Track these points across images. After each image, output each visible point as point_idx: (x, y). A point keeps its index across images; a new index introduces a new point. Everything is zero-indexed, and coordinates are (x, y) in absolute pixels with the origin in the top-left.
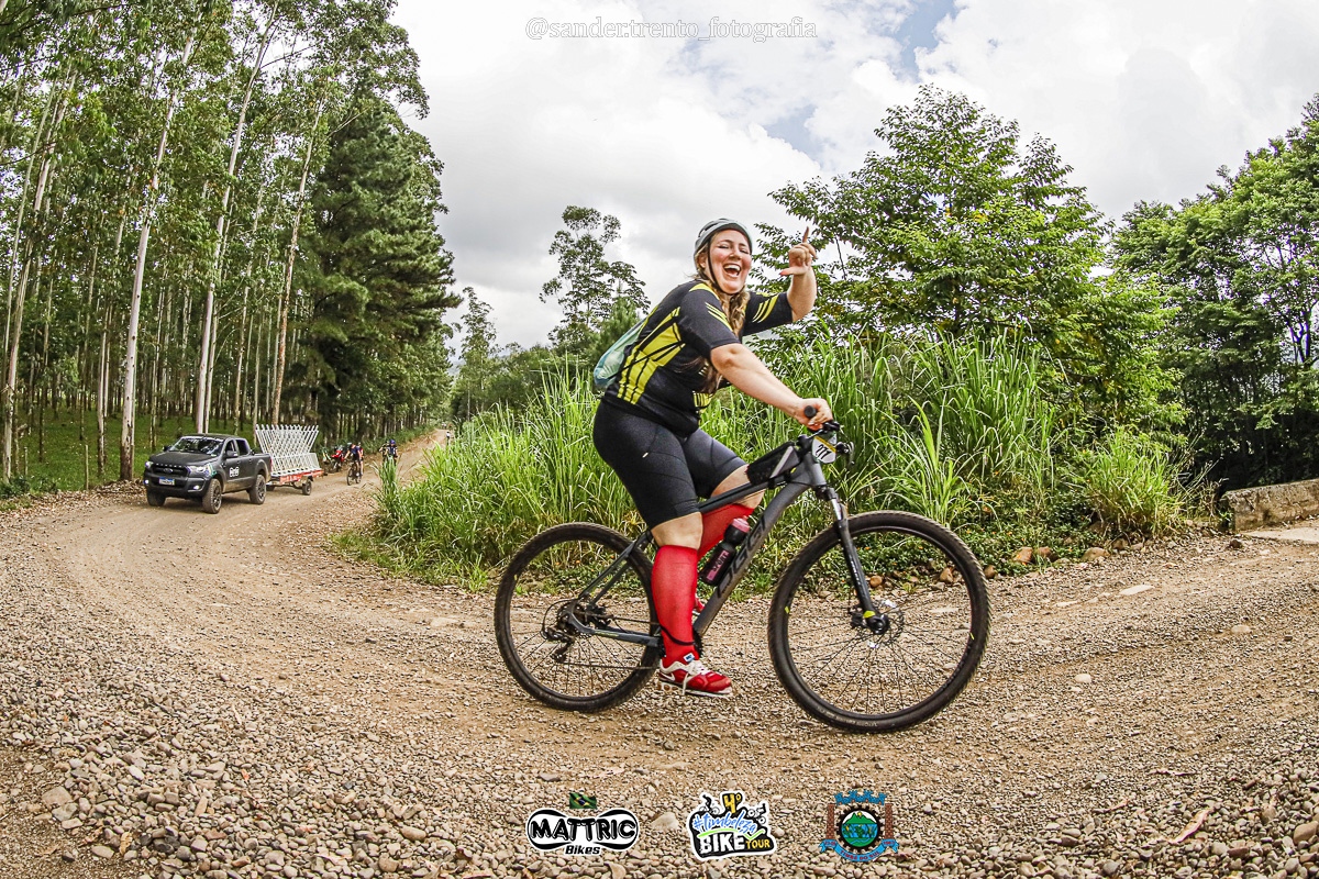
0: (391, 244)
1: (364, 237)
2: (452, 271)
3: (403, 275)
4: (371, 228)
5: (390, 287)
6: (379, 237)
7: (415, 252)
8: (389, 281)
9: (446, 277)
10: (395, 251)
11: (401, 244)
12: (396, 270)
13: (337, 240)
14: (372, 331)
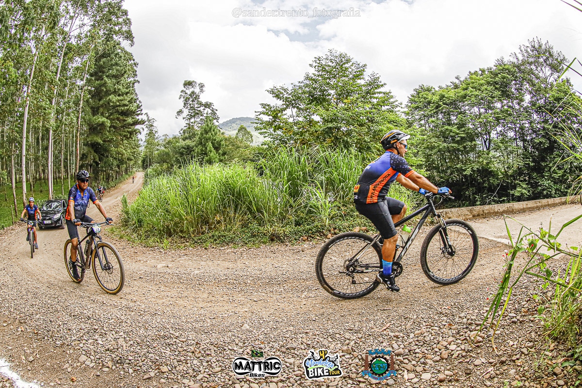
0: (119, 101)
1: (108, 98)
2: (142, 110)
3: (123, 113)
4: (110, 95)
5: (118, 119)
6: (114, 98)
7: (127, 103)
8: (118, 116)
9: (139, 112)
10: (120, 103)
11: (122, 100)
12: (120, 111)
13: (97, 101)
14: (112, 137)
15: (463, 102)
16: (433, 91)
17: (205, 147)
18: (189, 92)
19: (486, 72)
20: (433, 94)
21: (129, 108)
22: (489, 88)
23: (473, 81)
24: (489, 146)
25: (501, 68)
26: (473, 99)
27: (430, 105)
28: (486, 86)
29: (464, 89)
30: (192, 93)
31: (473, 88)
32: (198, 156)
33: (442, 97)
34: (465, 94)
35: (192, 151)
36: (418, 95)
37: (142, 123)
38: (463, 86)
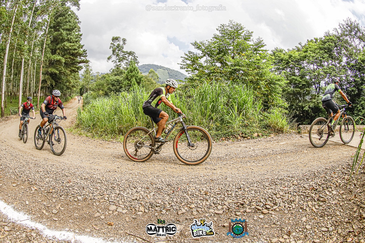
0: (71, 46)
1: (63, 44)
2: (87, 53)
3: (73, 55)
4: (65, 42)
5: (70, 58)
6: (67, 44)
7: (77, 48)
8: (69, 56)
9: (85, 55)
10: (71, 48)
11: (73, 46)
12: (71, 53)
13: (55, 45)
14: (65, 70)
15: (304, 60)
16: (284, 52)
17: (130, 81)
18: (116, 44)
19: (318, 41)
20: (284, 54)
21: (78, 51)
22: (321, 52)
23: (310, 46)
24: (319, 92)
25: (328, 38)
26: (311, 59)
27: (282, 62)
28: (318, 51)
29: (305, 52)
30: (118, 45)
31: (310, 51)
32: (125, 87)
33: (290, 56)
34: (306, 55)
35: (120, 83)
36: (274, 54)
37: (86, 62)
38: (304, 50)
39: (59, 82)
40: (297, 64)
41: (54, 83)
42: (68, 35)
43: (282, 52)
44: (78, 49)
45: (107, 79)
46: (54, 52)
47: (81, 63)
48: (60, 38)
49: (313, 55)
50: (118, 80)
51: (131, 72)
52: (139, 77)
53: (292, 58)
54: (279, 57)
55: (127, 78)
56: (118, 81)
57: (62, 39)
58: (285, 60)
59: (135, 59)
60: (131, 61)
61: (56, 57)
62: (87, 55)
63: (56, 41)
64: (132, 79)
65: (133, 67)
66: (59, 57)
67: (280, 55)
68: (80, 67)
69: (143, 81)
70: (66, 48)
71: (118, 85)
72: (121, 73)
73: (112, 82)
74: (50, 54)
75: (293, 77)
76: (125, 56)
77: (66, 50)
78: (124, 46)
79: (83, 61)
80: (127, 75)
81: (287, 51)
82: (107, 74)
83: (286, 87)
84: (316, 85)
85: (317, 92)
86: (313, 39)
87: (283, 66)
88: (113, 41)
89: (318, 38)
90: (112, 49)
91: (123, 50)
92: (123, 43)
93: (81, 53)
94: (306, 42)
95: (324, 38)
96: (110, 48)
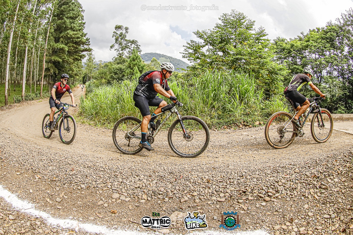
0: (74, 34)
6: (71, 32)
11: (76, 34)
12: (74, 41)
13: (59, 33)
14: (68, 59)
15: (305, 50)
16: (286, 41)
17: (132, 70)
18: (119, 32)
19: (321, 31)
20: (286, 44)
21: (81, 40)
22: (323, 41)
23: (312, 36)
24: (320, 81)
25: (330, 28)
26: (313, 48)
27: (284, 51)
28: (320, 40)
29: (307, 41)
30: (121, 34)
31: (312, 41)
32: (127, 75)
33: (292, 46)
34: (307, 45)
35: (123, 72)
36: (276, 43)
37: (89, 50)
38: (306, 39)
39: (62, 70)
40: (299, 54)
41: (57, 71)
42: (71, 24)
43: (284, 41)
44: (81, 37)
45: (109, 68)
46: (57, 40)
47: (84, 51)
48: (63, 26)
49: (315, 44)
50: (121, 68)
51: (134, 60)
52: (141, 66)
53: (294, 47)
54: (281, 46)
55: (130, 67)
56: (120, 70)
57: (66, 27)
58: (287, 49)
59: (138, 48)
60: (134, 50)
61: (60, 45)
62: (90, 43)
63: (59, 29)
64: (134, 68)
65: (135, 56)
66: (62, 46)
67: (282, 44)
68: (83, 56)
69: (145, 69)
70: (69, 36)
71: (120, 74)
72: (124, 61)
73: (115, 70)
74: (53, 43)
75: (295, 66)
76: (128, 44)
77: (69, 38)
78: (127, 34)
79: (86, 49)
80: (129, 63)
81: (289, 40)
82: (110, 63)
83: (288, 76)
84: (318, 74)
85: (319, 81)
86: (315, 29)
87: (284, 55)
88: (116, 29)
89: (320, 28)
90: (114, 38)
91: (126, 38)
92: (125, 32)
93: (84, 41)
94: (308, 32)
95: (326, 28)
96: (113, 37)
